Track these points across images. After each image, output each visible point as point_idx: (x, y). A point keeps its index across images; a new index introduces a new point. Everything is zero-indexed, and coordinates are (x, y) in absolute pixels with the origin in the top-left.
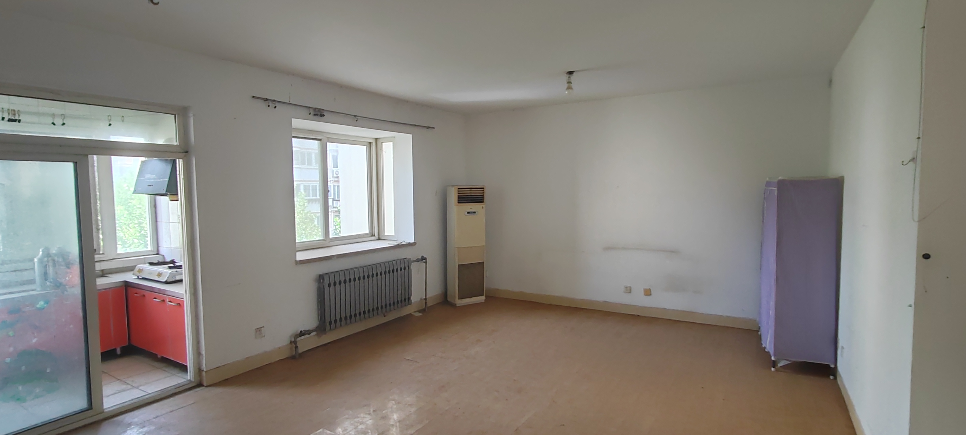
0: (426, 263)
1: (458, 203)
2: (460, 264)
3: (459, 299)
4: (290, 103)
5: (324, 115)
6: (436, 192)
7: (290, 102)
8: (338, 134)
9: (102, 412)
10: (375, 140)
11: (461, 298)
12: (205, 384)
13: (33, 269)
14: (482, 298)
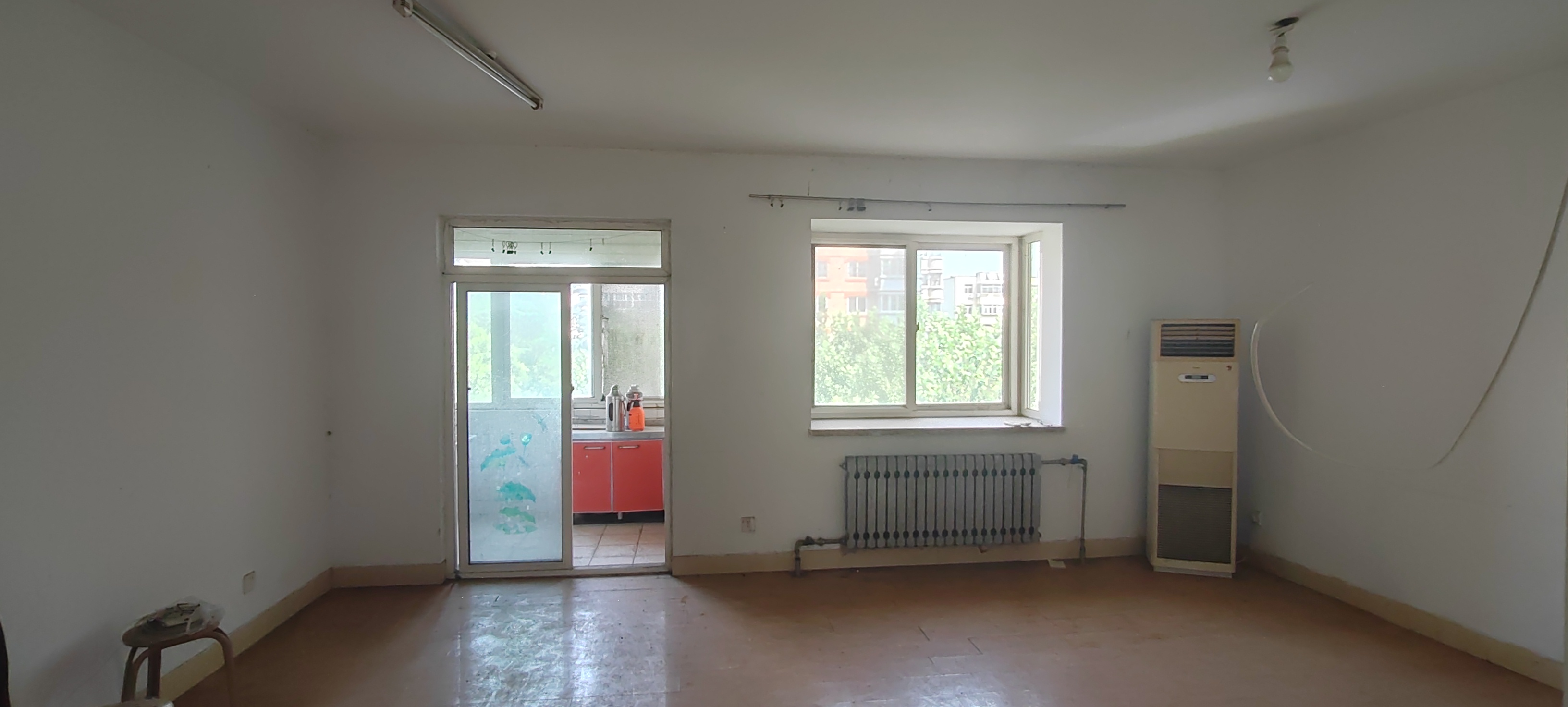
0: (1085, 469)
1: (1162, 355)
2: (1162, 483)
3: (1158, 557)
4: (810, 195)
5: (864, 209)
6: (1129, 333)
7: (808, 195)
8: (939, 235)
9: (572, 568)
10: (1017, 239)
11: (1162, 555)
12: (674, 574)
13: (605, 408)
14: (1228, 569)
